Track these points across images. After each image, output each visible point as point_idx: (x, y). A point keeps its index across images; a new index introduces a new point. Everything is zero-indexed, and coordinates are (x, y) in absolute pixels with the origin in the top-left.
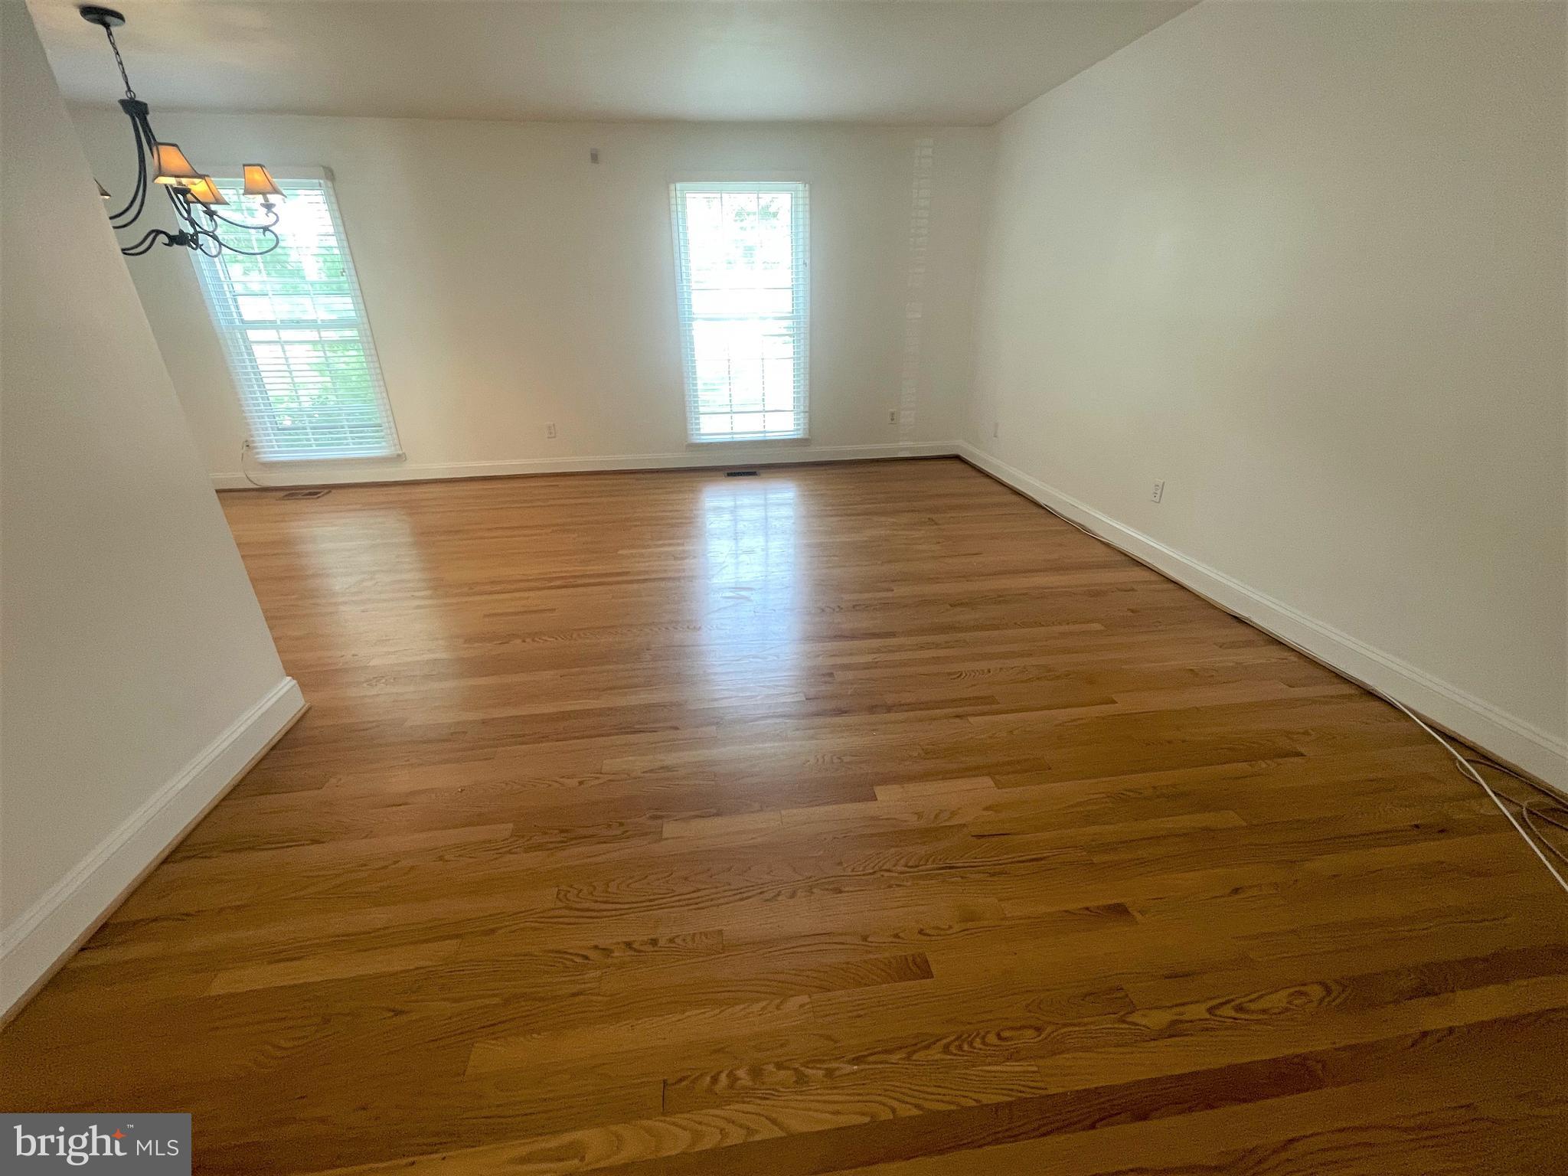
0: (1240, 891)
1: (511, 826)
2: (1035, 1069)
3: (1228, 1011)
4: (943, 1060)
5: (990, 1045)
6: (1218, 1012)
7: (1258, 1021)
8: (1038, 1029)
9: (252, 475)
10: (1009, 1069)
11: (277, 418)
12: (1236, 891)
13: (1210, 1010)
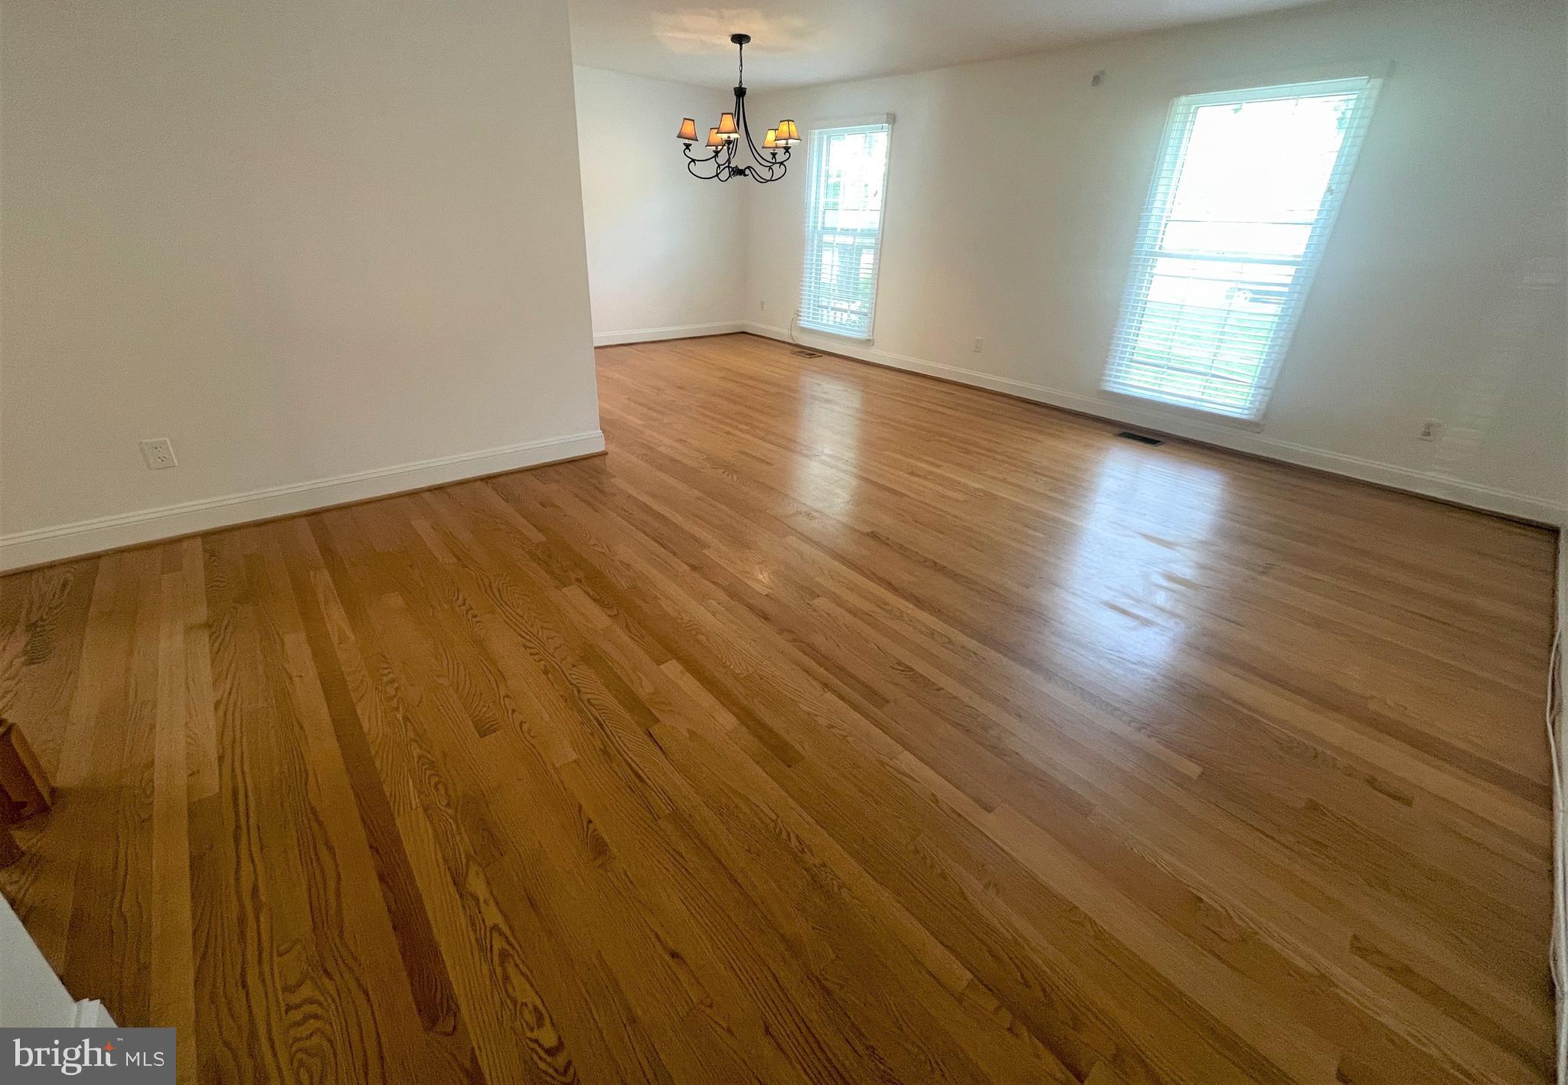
0: (678, 960)
1: (544, 539)
2: (414, 807)
3: (498, 944)
4: (413, 758)
5: (429, 780)
6: (495, 934)
7: (493, 972)
8: (448, 805)
9: (795, 334)
10: (412, 793)
11: (820, 299)
12: (674, 955)
13: (495, 928)
